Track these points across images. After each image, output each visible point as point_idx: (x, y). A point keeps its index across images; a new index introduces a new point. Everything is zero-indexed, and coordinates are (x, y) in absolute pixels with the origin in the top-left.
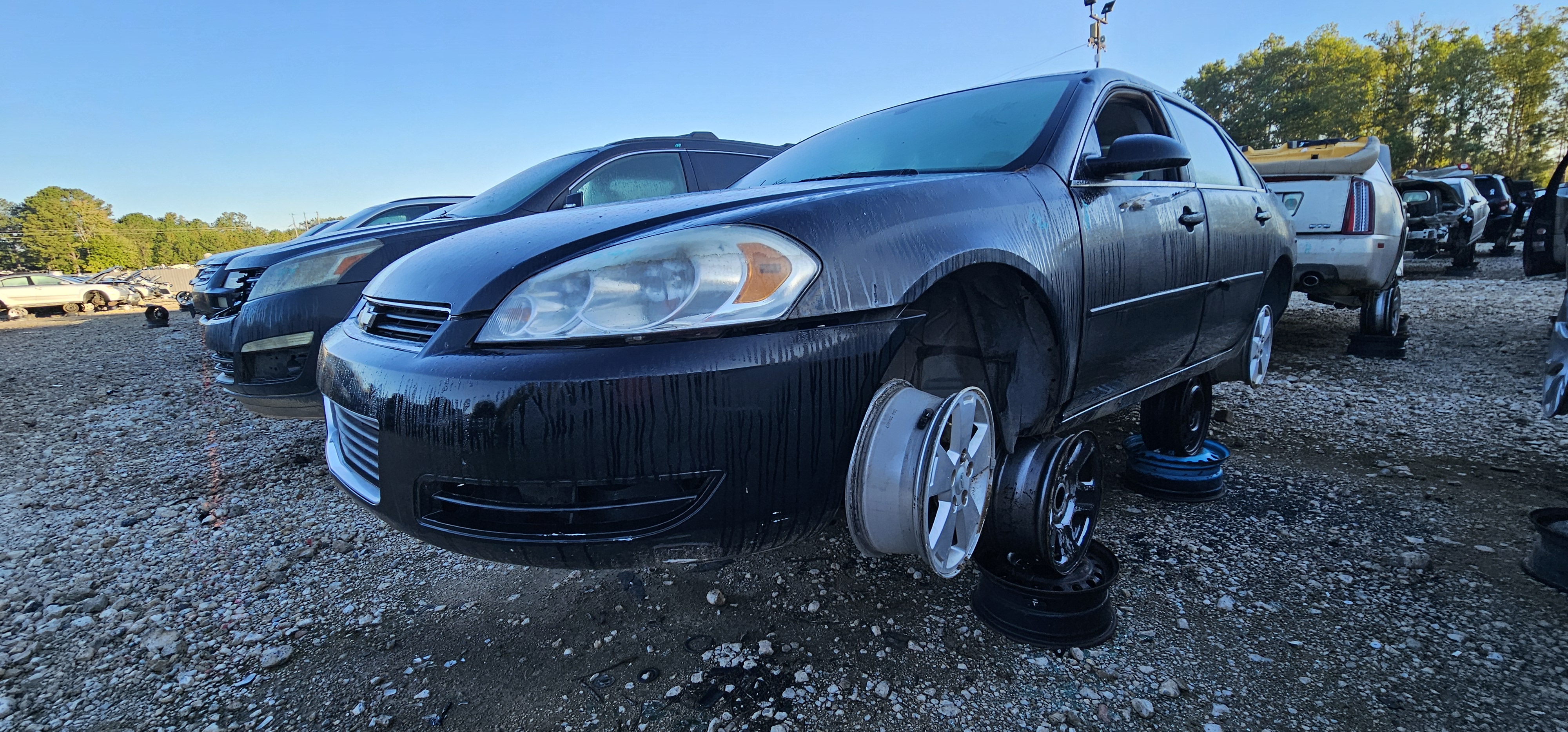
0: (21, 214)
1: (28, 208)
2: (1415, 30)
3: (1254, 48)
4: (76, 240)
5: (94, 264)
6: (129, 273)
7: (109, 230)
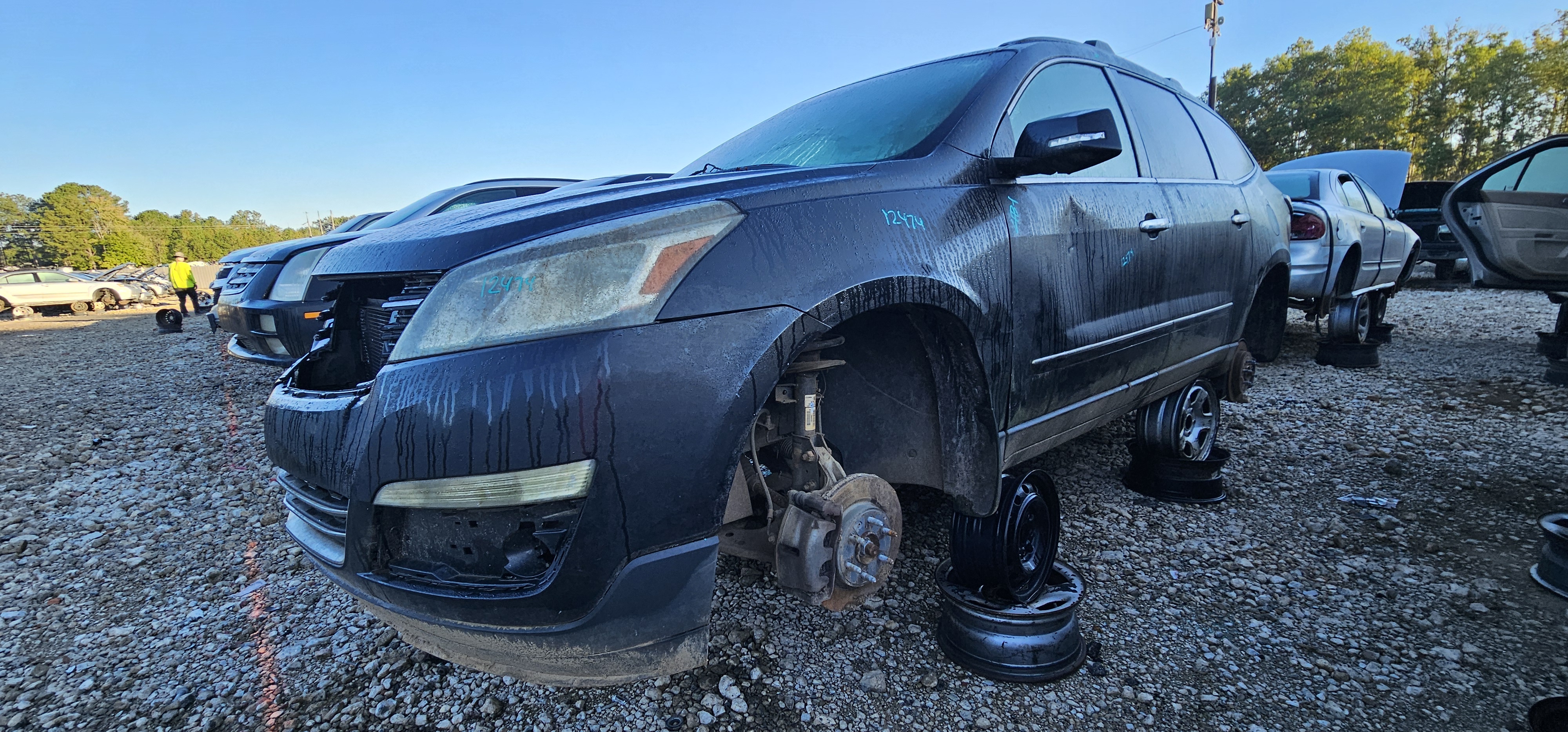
0: (39, 210)
1: (46, 204)
2: (1450, 35)
3: (1281, 53)
4: (92, 236)
5: (110, 261)
6: (143, 270)
7: (125, 227)
